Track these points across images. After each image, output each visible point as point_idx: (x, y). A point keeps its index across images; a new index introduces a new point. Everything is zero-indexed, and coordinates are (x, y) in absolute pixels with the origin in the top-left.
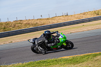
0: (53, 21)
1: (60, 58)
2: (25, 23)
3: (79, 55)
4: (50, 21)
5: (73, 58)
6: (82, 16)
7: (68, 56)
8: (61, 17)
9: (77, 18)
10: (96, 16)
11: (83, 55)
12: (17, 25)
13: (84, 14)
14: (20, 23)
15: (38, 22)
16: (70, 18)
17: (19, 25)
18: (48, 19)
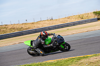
0: (38, 25)
1: (44, 62)
2: (10, 27)
3: (63, 59)
4: (35, 25)
5: (58, 62)
6: (66, 20)
7: (52, 59)
8: (46, 22)
9: (61, 22)
10: (80, 20)
11: (67, 58)
12: (2, 30)
13: (69, 18)
14: (5, 28)
15: (23, 26)
16: (54, 22)
17: (4, 29)
18: (33, 23)
